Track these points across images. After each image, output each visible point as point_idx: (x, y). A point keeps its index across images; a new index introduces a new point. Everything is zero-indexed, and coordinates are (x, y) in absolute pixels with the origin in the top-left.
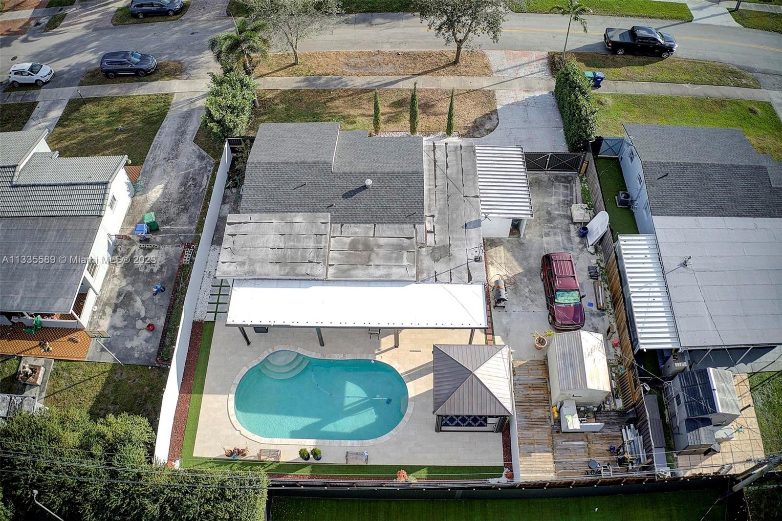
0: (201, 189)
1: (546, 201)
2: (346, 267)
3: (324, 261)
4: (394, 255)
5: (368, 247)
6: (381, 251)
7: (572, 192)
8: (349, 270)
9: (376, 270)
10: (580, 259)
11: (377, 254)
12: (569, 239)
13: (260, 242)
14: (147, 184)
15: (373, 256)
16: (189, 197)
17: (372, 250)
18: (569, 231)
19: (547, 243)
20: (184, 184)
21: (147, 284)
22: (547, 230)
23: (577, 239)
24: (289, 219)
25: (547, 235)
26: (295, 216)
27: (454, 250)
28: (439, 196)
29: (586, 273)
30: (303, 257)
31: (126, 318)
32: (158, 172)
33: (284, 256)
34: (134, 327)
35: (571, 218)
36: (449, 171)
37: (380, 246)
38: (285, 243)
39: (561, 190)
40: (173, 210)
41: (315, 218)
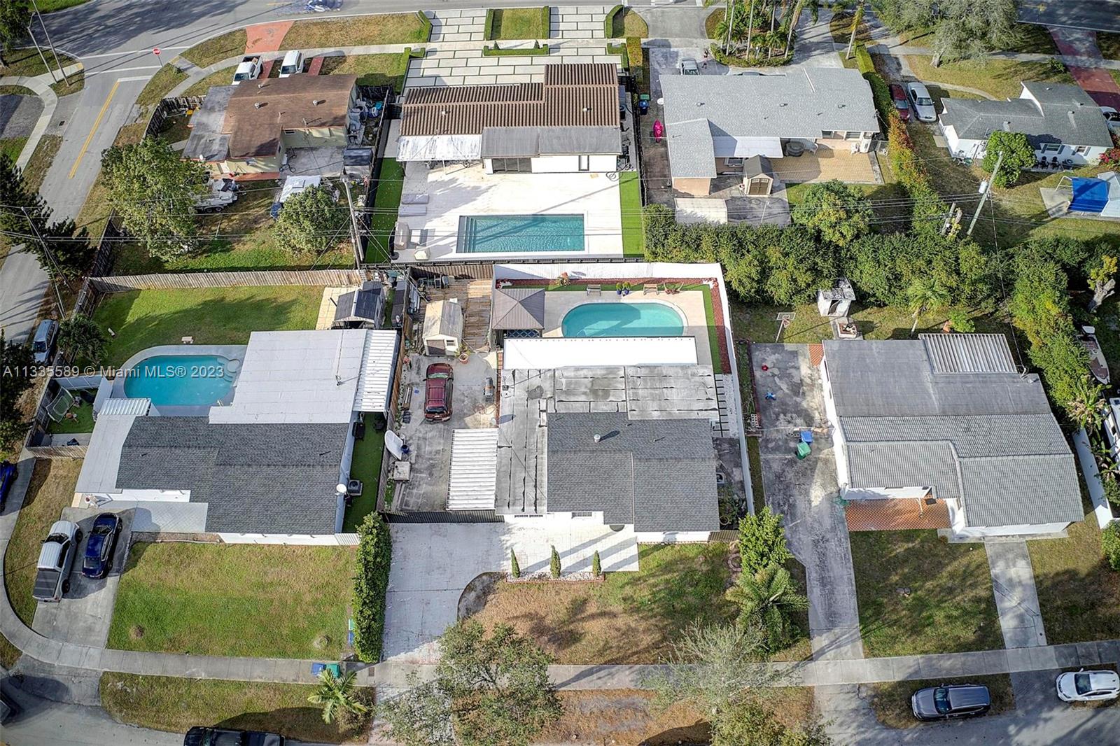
0: (771, 500)
1: (430, 488)
2: (611, 376)
3: (628, 378)
4: (573, 386)
5: (594, 392)
6: (583, 389)
7: (403, 498)
8: (608, 374)
9: (586, 374)
10: (414, 429)
11: (586, 387)
12: (419, 448)
13: (684, 393)
14: (832, 507)
15: (589, 385)
16: (780, 490)
17: (591, 390)
18: (417, 456)
19: (439, 443)
20: (792, 506)
21: (783, 403)
22: (437, 456)
23: (412, 448)
24: (664, 413)
25: (437, 452)
26: (659, 416)
27: (525, 395)
28: (533, 447)
29: (413, 417)
30: (645, 381)
31: (790, 376)
32: (827, 523)
33: (661, 382)
34: (779, 369)
35: (412, 469)
36: (523, 475)
37: (585, 393)
38: (663, 392)
39: (412, 501)
40: (790, 475)
41: (641, 415)
